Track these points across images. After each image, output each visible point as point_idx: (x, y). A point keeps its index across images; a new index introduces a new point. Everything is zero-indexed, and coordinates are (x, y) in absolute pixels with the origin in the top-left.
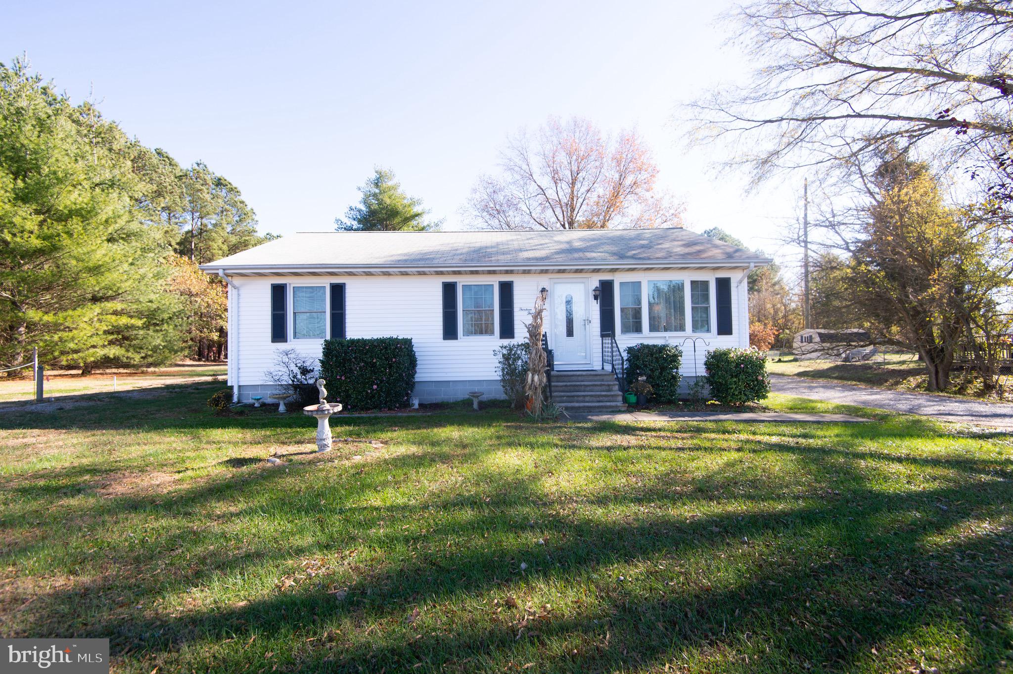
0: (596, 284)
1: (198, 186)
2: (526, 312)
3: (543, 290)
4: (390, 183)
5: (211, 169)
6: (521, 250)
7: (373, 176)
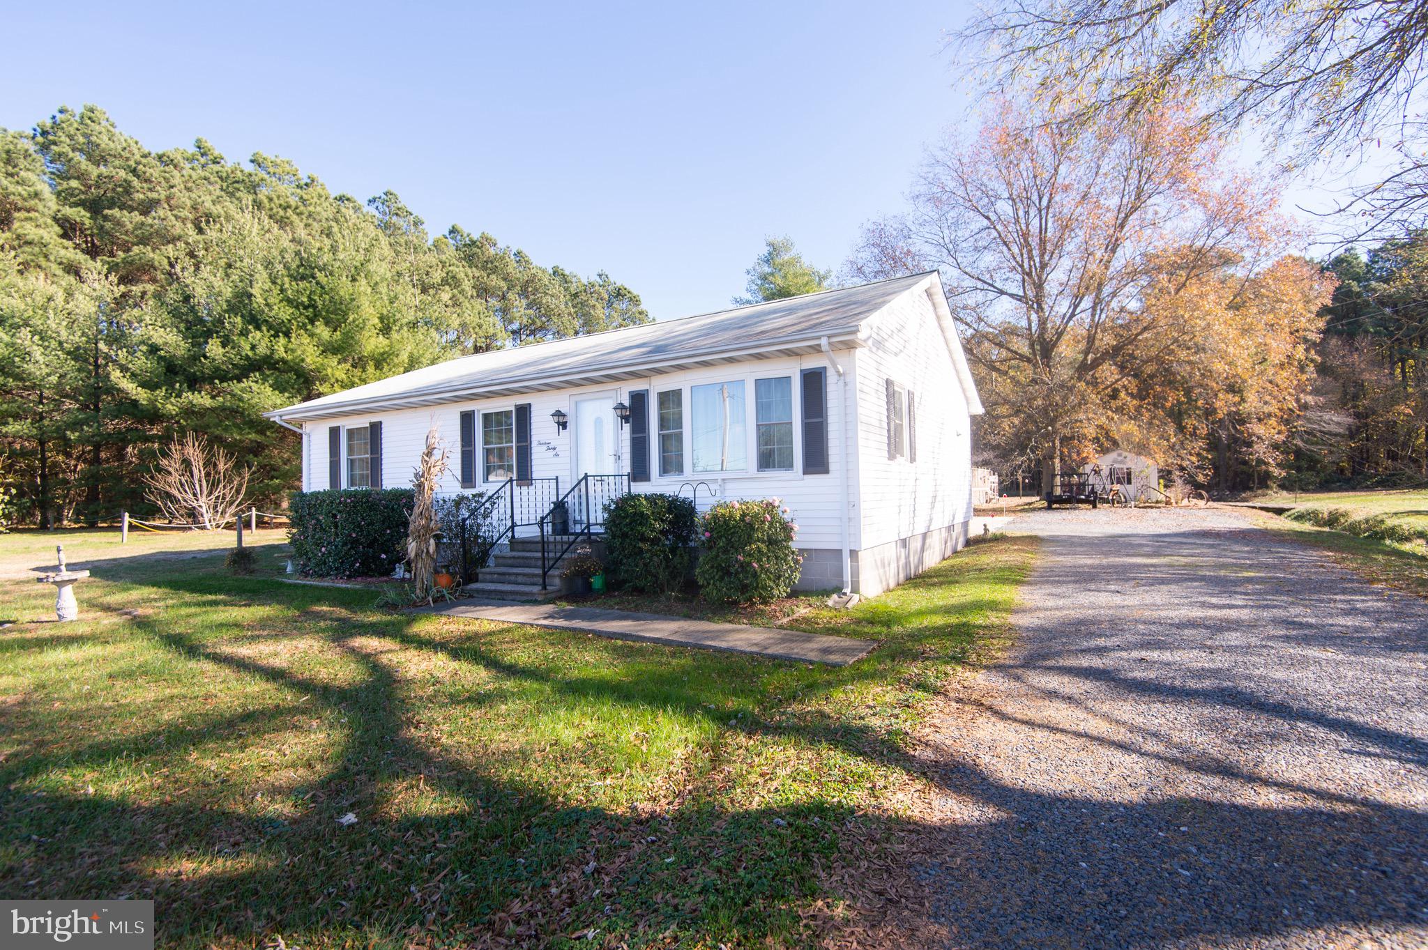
1: (592, 302)
2: (545, 447)
4: (786, 257)
7: (765, 250)
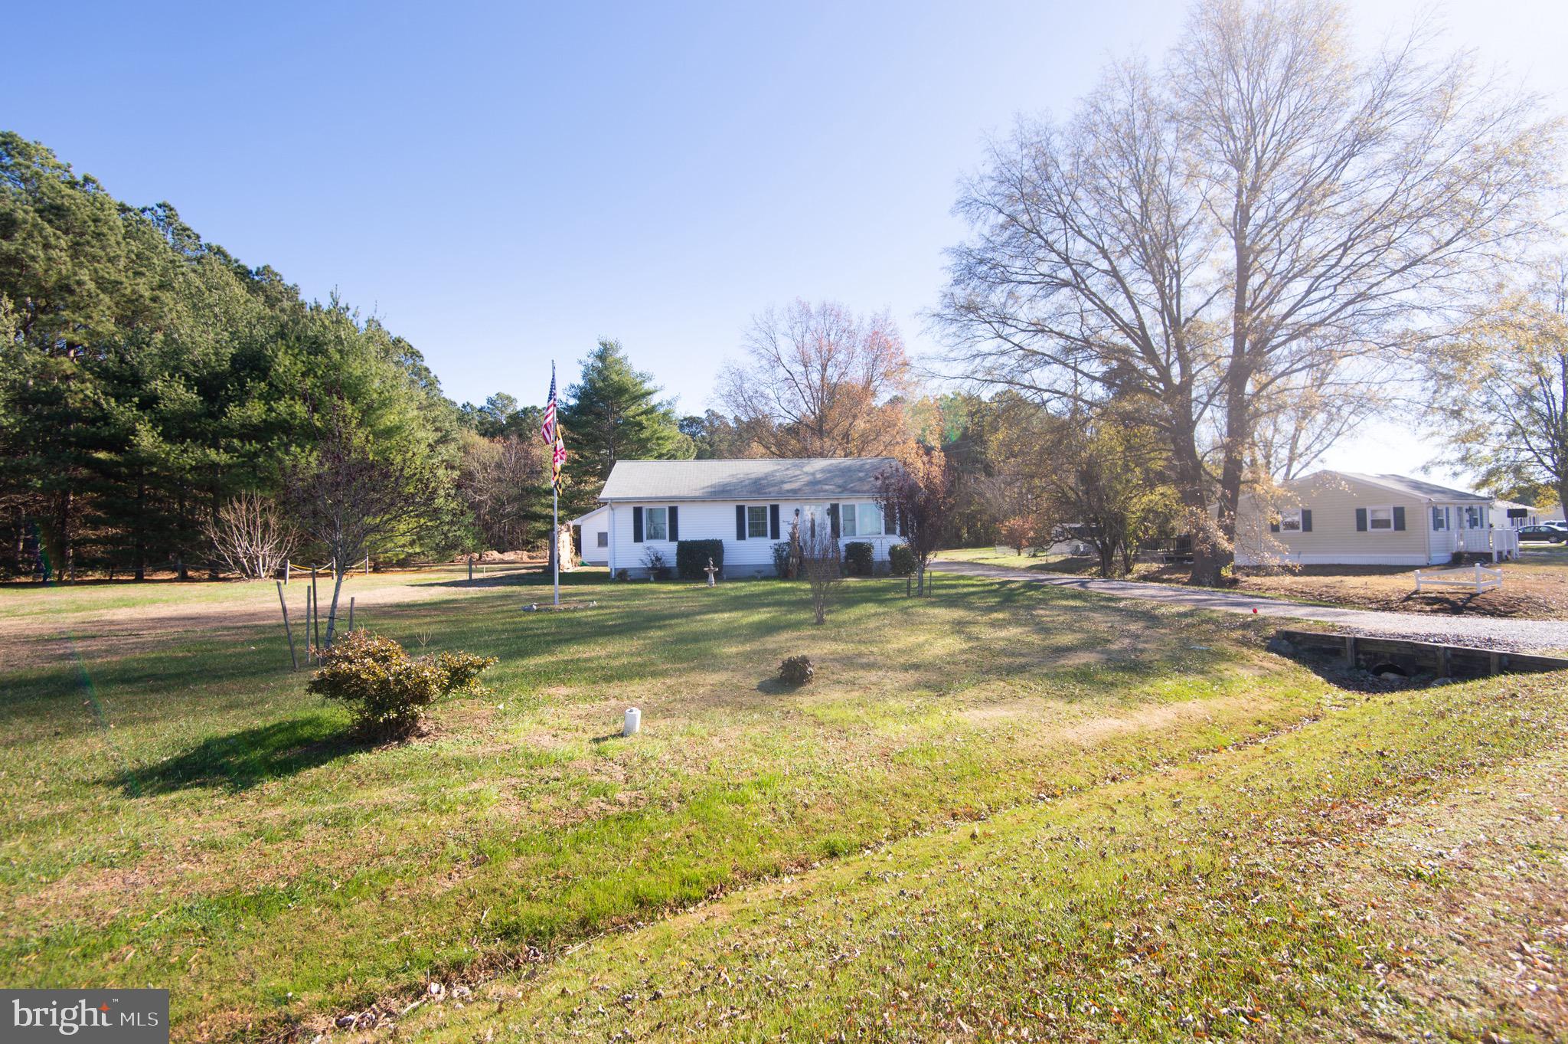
0: (829, 506)
2: (787, 524)
3: (797, 510)
4: (617, 356)
5: (385, 327)
6: (783, 482)
7: (597, 348)
